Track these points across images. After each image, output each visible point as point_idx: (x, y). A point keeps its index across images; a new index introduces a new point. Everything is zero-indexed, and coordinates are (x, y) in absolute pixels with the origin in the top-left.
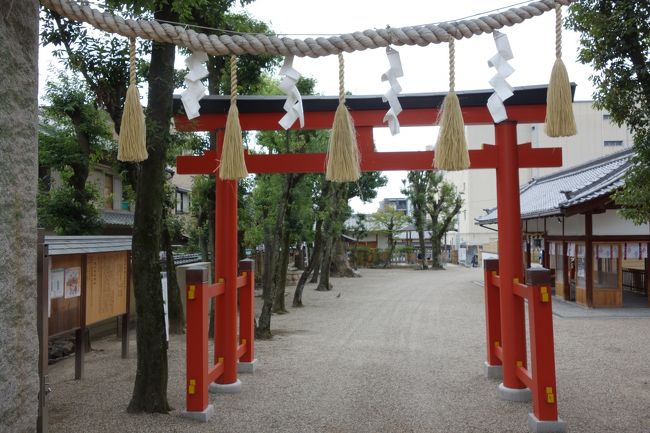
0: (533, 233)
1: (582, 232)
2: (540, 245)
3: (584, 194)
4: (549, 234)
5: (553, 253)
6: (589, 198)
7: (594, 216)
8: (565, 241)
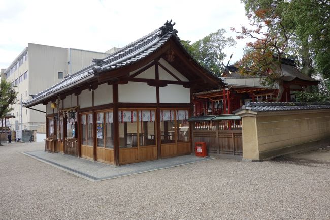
0: (68, 109)
1: (110, 100)
2: (73, 117)
3: (129, 56)
4: (82, 107)
5: (85, 123)
6: (124, 63)
7: (120, 86)
8: (95, 110)
